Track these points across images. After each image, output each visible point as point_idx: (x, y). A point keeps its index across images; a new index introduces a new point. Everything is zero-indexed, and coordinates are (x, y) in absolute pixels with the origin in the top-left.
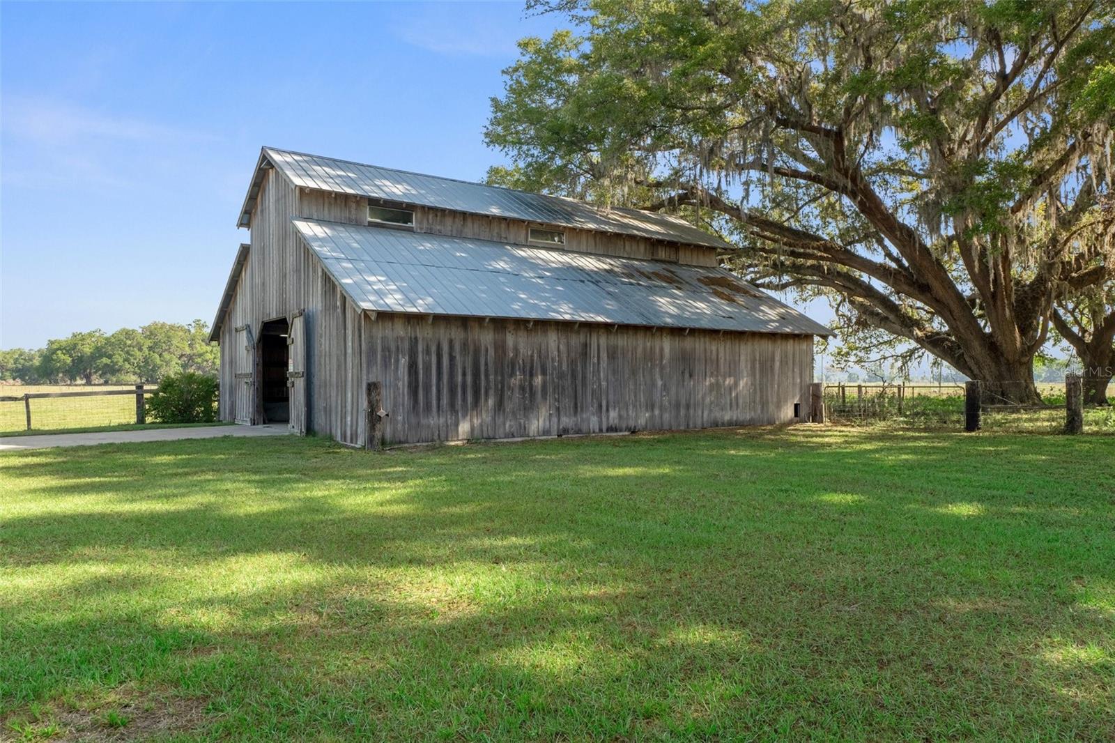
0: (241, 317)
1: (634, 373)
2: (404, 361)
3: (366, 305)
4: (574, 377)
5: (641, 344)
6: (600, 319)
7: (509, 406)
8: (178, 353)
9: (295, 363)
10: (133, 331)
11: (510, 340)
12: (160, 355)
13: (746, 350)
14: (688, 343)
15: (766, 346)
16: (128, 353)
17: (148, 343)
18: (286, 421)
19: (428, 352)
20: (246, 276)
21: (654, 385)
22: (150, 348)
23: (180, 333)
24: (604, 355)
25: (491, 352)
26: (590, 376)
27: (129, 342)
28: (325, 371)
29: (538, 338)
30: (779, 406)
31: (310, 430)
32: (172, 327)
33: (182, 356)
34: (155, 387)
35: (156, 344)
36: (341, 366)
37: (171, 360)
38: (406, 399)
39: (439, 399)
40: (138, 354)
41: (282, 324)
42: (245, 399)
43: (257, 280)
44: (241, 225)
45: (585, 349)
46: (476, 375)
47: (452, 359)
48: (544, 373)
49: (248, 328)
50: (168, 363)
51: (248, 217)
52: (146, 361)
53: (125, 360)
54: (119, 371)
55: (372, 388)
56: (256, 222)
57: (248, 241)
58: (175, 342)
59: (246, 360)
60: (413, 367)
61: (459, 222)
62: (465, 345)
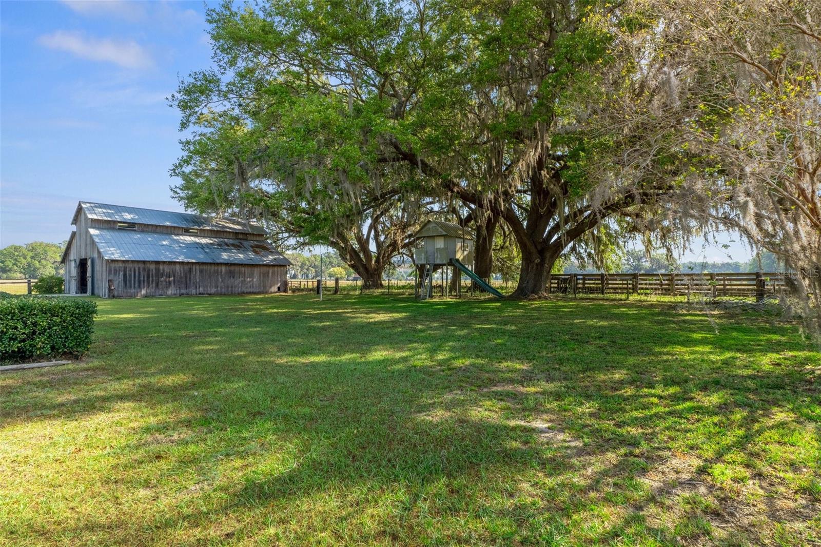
0: (73, 255)
1: (210, 277)
2: (122, 273)
3: (106, 258)
4: (186, 277)
5: (213, 268)
6: (194, 261)
7: (160, 287)
8: (53, 260)
9: (89, 274)
10: (20, 247)
11: (161, 267)
12: (39, 262)
13: (256, 271)
14: (232, 268)
15: (266, 269)
16: (16, 260)
17: (31, 254)
18: (86, 293)
19: (130, 270)
20: (74, 242)
21: (218, 280)
22: (32, 257)
23: (54, 249)
24: (198, 272)
25: (154, 271)
26: (192, 278)
27: (16, 253)
28: (98, 275)
29: (172, 267)
30: (271, 287)
31: (93, 293)
32: (47, 245)
33: (55, 262)
34: (36, 281)
35: (36, 255)
36: (102, 275)
37: (47, 265)
38: (122, 284)
39: (134, 284)
40: (24, 261)
41: (86, 260)
42: (74, 285)
43: (78, 244)
44: (72, 224)
45: (190, 270)
46: (148, 277)
47: (139, 273)
48: (174, 276)
49: (75, 260)
50: (44, 267)
51: (75, 221)
52: (29, 265)
53: (13, 265)
54: (10, 270)
55: (110, 281)
56: (78, 223)
57: (75, 230)
58: (50, 254)
59: (74, 272)
60: (125, 275)
61: (154, 228)
62: (144, 269)
